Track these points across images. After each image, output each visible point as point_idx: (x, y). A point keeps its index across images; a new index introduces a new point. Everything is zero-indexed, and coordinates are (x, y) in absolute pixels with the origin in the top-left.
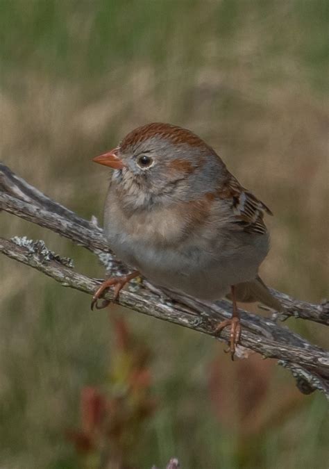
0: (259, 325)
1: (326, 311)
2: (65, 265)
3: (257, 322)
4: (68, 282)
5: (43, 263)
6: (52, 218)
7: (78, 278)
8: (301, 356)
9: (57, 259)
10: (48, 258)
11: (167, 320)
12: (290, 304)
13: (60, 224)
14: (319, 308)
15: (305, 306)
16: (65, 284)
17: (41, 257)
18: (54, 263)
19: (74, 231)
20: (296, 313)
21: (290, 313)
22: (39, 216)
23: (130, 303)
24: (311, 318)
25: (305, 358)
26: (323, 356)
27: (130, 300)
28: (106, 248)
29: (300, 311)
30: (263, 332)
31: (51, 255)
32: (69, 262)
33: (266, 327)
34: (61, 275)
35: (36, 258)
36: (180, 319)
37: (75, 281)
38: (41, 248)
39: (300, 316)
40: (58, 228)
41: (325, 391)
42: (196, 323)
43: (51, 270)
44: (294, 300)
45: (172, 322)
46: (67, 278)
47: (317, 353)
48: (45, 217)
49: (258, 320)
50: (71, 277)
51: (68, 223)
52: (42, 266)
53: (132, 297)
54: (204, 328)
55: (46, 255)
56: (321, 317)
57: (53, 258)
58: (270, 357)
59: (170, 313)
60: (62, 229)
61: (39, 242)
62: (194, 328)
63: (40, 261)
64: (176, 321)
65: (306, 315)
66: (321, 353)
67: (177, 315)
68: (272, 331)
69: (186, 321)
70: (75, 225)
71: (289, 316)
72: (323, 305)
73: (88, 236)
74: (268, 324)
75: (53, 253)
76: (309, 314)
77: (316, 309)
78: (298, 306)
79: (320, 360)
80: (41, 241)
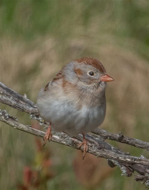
0: (93, 139)
1: (121, 137)
2: (14, 120)
3: (92, 138)
4: (16, 127)
5: (6, 119)
6: (8, 100)
7: (20, 125)
8: (112, 156)
9: (12, 118)
10: (8, 117)
11: (57, 142)
12: (106, 134)
13: (11, 103)
14: (118, 135)
15: (112, 135)
16: (15, 128)
17: (5, 117)
18: (10, 119)
19: (17, 106)
20: (109, 138)
21: (106, 138)
22: (2, 100)
23: (42, 135)
24: (115, 139)
25: (114, 157)
26: (121, 156)
27: (42, 134)
28: (30, 112)
29: (110, 137)
30: (95, 142)
31: (9, 116)
32: (16, 119)
33: (95, 140)
34: (13, 124)
35: (3, 117)
36: (62, 142)
37: (19, 127)
38: (5, 113)
39: (110, 139)
40: (10, 104)
41: (120, 166)
42: (69, 143)
43: (9, 122)
44: (108, 132)
45: (59, 143)
46: (16, 125)
47: (119, 155)
48: (5, 100)
49: (93, 137)
50: (17, 125)
51: (14, 102)
52: (5, 120)
53: (42, 133)
54: (72, 145)
55: (7, 116)
56: (119, 139)
57: (10, 117)
58: (99, 157)
59: (58, 139)
60: (12, 105)
61: (4, 111)
62: (68, 145)
63: (5, 119)
64: (60, 142)
65: (112, 138)
66: (120, 155)
67: (61, 140)
68: (98, 142)
69: (65, 143)
70: (17, 103)
71: (106, 139)
72: (119, 134)
73: (22, 107)
74: (97, 139)
75: (10, 115)
76: (114, 138)
77: (117, 136)
78: (109, 135)
79: (120, 158)
80: (5, 110)
